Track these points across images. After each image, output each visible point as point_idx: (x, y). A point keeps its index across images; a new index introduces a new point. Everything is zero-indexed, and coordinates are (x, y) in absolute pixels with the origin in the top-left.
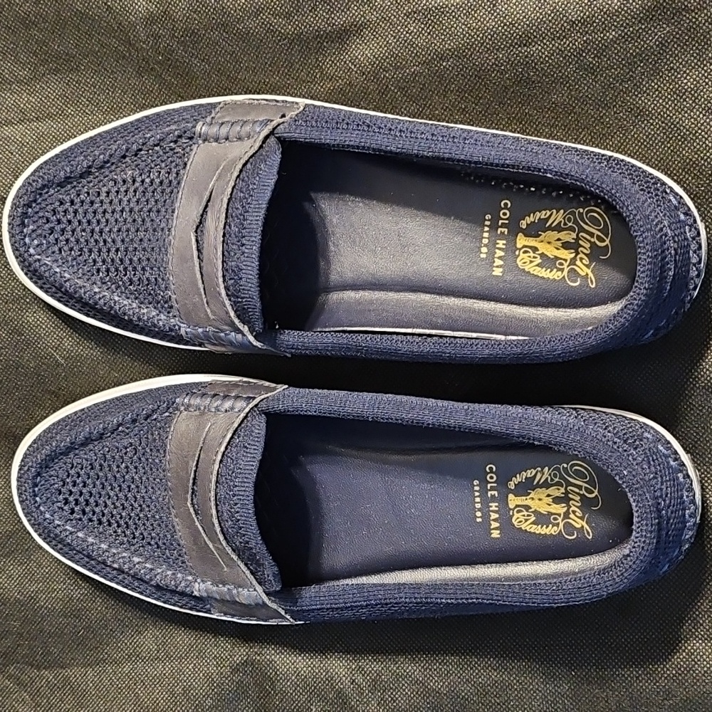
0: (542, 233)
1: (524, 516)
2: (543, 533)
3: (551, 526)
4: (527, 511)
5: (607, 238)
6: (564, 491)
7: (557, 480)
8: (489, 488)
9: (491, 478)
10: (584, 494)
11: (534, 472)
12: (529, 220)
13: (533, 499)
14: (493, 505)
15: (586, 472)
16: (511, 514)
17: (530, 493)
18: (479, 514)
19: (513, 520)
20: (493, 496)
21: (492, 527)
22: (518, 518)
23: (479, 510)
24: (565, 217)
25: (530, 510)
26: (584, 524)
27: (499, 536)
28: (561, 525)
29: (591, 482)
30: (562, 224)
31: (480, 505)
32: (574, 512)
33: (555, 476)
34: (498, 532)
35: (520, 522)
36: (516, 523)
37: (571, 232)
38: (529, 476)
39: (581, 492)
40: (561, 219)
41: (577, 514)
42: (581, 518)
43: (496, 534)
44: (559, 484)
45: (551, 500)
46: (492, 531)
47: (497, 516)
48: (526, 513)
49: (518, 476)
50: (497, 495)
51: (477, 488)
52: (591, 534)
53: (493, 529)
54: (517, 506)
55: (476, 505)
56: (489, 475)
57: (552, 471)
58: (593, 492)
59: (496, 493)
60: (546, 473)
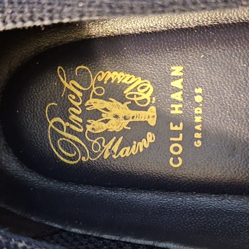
0: (126, 128)
1: (138, 96)
2: (115, 73)
3: (105, 82)
4: (133, 102)
5: (51, 128)
6: (87, 126)
7: (95, 141)
8: (181, 135)
9: (176, 149)
10: (65, 121)
11: (121, 153)
12: (144, 144)
13: (125, 118)
14: (177, 112)
15: (61, 148)
16: (154, 99)
17: (128, 126)
18: (198, 99)
19: (151, 90)
20: (177, 123)
21: (181, 80)
22: (146, 92)
23: (197, 105)
24: (101, 150)
25: (130, 102)
26: (66, 85)
27: (173, 68)
28: (93, 83)
29: (56, 136)
30: (104, 141)
31: (196, 112)
32: (77, 100)
33: (96, 147)
34: (173, 74)
35: (142, 88)
36: (149, 85)
37: (93, 132)
38: (128, 148)
39: (68, 124)
40: (105, 147)
41: (74, 97)
42: (69, 91)
43: (177, 70)
44: (93, 136)
45: (103, 115)
46: (181, 74)
47: (173, 96)
48: (135, 99)
49: (141, 150)
50: (171, 124)
51: (198, 135)
52: (58, 71)
53: (180, 77)
54: (146, 109)
55: (201, 112)
56: (179, 152)
57: (100, 152)
58: (54, 124)
59: (172, 128)
60: (107, 151)
